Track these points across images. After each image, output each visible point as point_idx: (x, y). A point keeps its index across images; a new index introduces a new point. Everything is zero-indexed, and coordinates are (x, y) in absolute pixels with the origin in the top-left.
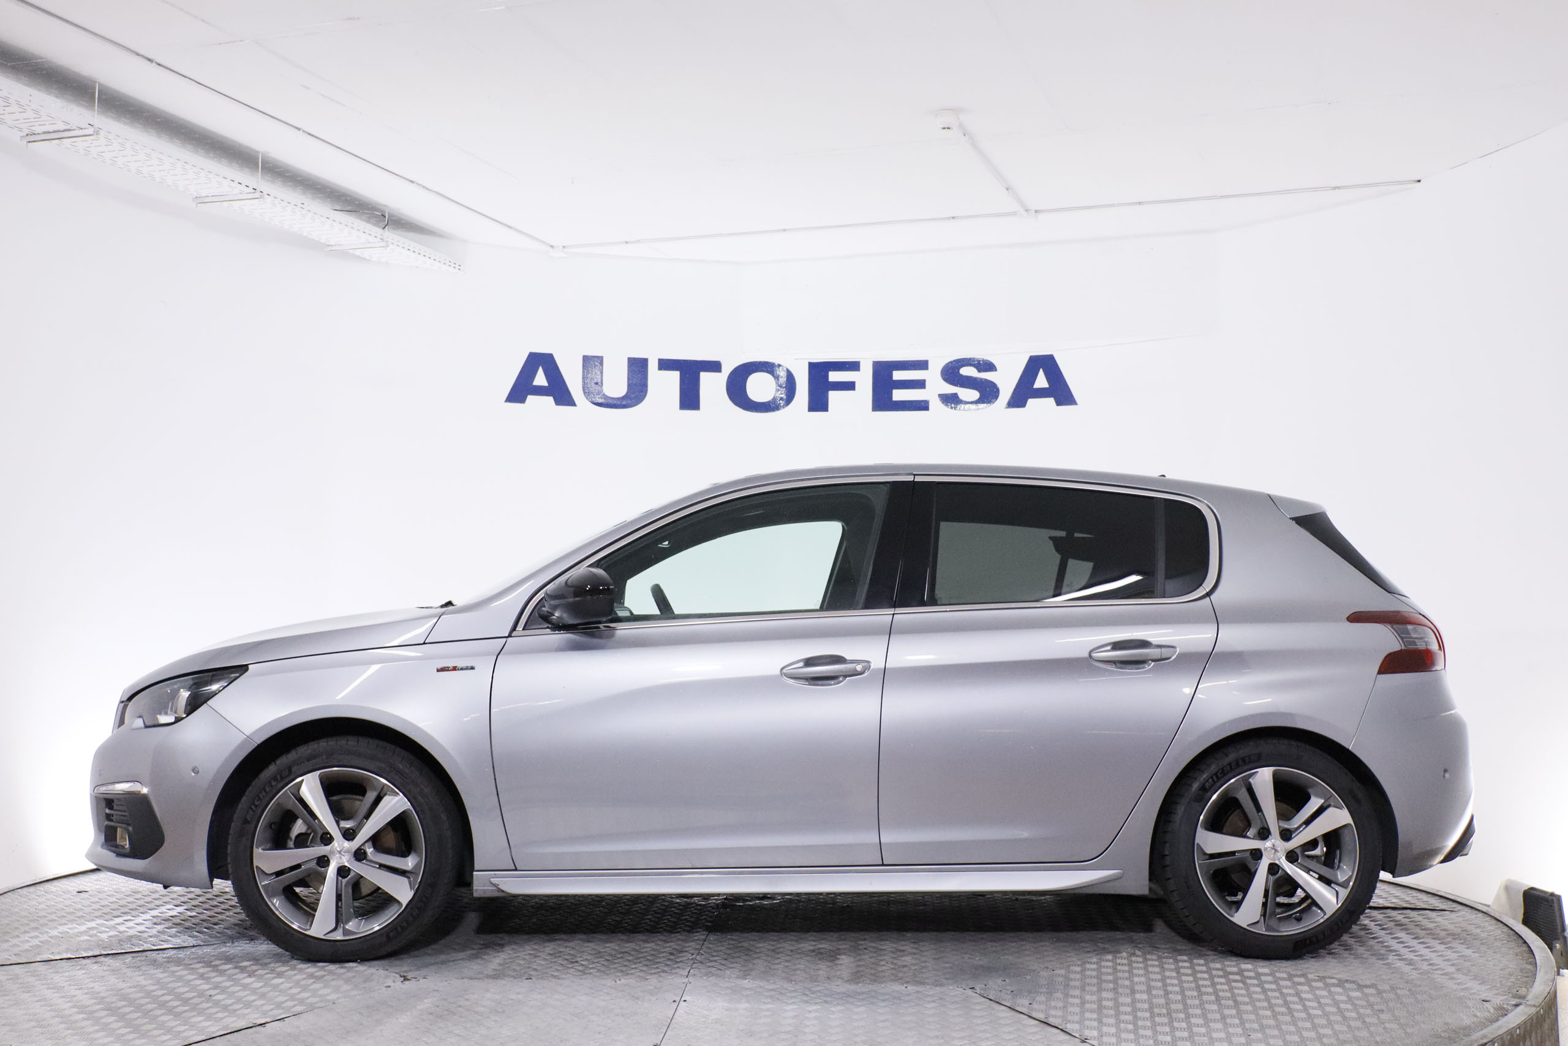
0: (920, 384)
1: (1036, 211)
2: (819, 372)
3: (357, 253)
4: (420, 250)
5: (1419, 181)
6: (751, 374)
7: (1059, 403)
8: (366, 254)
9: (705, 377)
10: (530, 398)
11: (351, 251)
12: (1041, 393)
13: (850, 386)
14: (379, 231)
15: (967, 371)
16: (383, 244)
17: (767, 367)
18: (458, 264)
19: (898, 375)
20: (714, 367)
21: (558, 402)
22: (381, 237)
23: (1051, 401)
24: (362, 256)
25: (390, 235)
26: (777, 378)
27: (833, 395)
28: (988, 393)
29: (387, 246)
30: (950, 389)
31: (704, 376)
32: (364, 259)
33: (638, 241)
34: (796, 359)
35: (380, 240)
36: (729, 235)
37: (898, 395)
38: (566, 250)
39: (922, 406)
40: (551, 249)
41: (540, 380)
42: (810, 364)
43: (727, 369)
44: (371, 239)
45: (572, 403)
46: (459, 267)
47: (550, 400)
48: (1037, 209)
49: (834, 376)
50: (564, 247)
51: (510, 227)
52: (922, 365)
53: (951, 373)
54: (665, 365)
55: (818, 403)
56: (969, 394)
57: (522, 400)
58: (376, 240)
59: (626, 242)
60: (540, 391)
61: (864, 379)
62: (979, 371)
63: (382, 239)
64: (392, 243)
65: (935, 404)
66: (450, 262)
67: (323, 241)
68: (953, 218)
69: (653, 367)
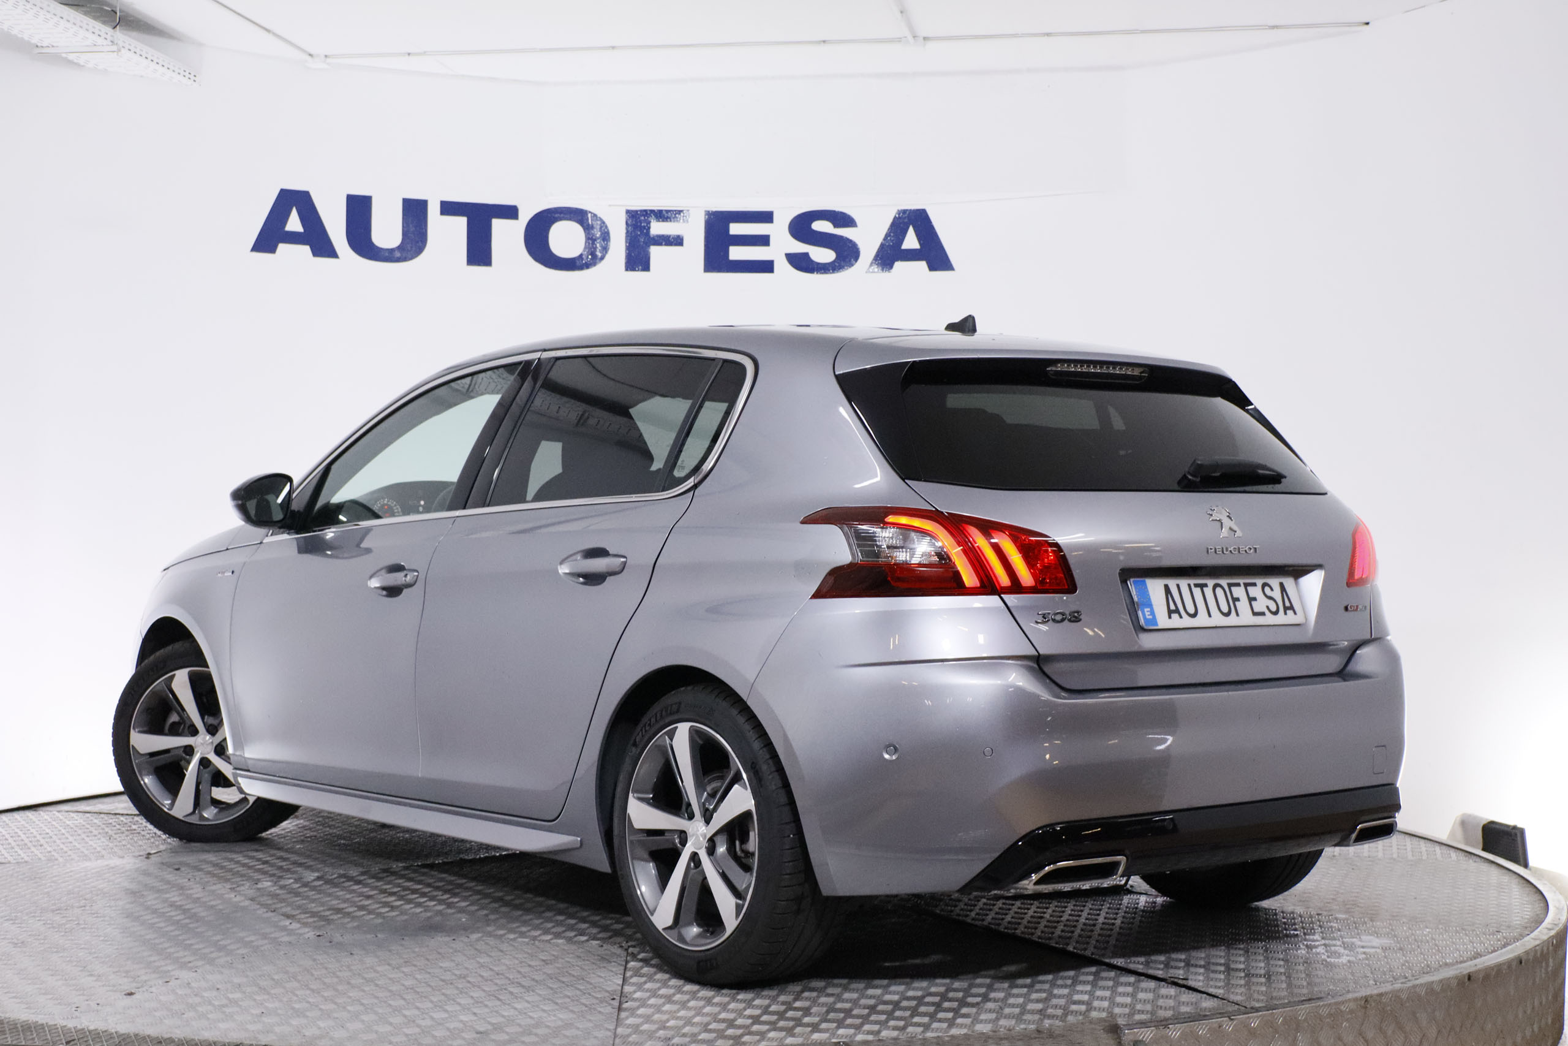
0: (763, 241)
1: (925, 38)
2: (638, 221)
3: (71, 57)
4: (153, 56)
5: (1367, 24)
6: (553, 223)
7: (932, 267)
8: (82, 59)
9: (498, 226)
10: (281, 247)
11: (64, 55)
12: (911, 256)
13: (678, 241)
14: (109, 30)
15: (821, 226)
16: (115, 48)
17: (578, 215)
18: (192, 75)
19: (736, 229)
20: (510, 212)
21: (317, 252)
22: (112, 39)
23: (922, 265)
24: (75, 61)
25: (120, 35)
26: (587, 228)
27: (655, 251)
28: (847, 253)
29: (119, 50)
30: (800, 247)
31: (496, 223)
32: (78, 65)
33: (425, 53)
34: (610, 206)
35: (110, 43)
36: (542, 50)
37: (736, 253)
38: (328, 60)
39: (766, 267)
40: (309, 58)
41: (294, 224)
42: (628, 212)
43: (525, 216)
44: (100, 41)
45: (332, 253)
46: (195, 78)
47: (306, 249)
48: (925, 36)
49: (657, 228)
50: (326, 56)
51: (268, 31)
52: (766, 217)
53: (801, 227)
54: (449, 208)
55: (637, 260)
56: (823, 255)
57: (272, 250)
58: (105, 42)
59: (409, 54)
60: (293, 238)
61: (694, 233)
62: (836, 226)
63: (112, 42)
64: (123, 47)
65: (782, 266)
66: (185, 71)
67: (34, 41)
68: (824, 41)
69: (433, 210)
